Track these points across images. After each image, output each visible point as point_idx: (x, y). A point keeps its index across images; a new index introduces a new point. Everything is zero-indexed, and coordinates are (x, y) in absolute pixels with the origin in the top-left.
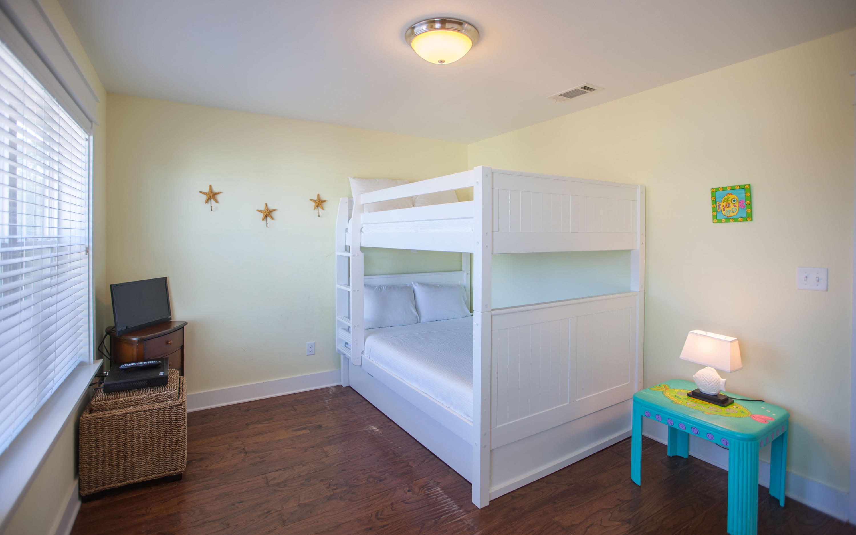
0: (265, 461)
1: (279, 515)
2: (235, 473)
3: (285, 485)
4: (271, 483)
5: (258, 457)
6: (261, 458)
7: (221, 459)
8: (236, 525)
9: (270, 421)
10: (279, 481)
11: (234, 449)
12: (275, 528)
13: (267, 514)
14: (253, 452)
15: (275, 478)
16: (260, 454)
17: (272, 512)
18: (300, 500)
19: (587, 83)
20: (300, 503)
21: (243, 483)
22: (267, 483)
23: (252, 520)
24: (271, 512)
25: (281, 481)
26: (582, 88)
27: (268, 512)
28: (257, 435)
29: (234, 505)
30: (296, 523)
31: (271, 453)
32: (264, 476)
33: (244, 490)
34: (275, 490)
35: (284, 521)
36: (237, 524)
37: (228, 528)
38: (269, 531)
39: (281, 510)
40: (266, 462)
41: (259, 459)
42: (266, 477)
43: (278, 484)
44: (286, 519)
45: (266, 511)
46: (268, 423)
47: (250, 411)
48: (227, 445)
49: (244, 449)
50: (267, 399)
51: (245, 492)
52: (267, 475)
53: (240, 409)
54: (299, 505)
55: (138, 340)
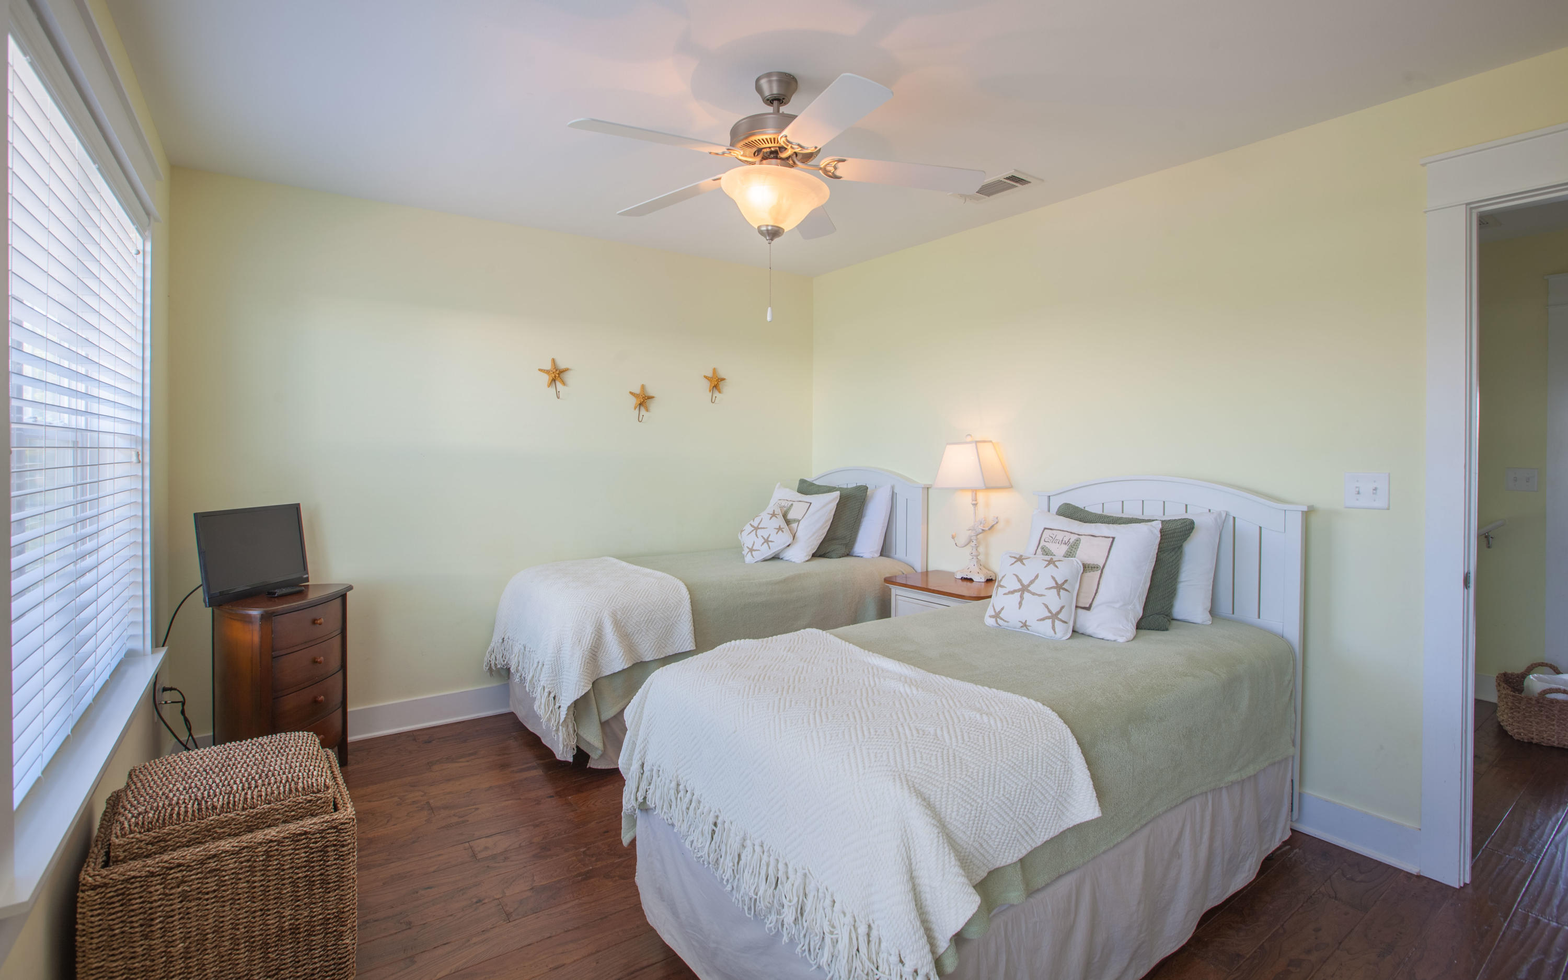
0: (468, 821)
1: (499, 905)
2: (414, 842)
3: (506, 859)
4: (480, 856)
5: (454, 815)
6: (460, 817)
7: (388, 822)
8: (424, 924)
9: (473, 757)
10: (495, 853)
11: (410, 805)
12: (493, 925)
13: (478, 904)
14: (446, 807)
15: (486, 848)
16: (457, 811)
17: (486, 901)
18: (535, 881)
19: (1015, 170)
20: (534, 885)
21: (430, 858)
22: (474, 855)
23: (451, 915)
24: (483, 902)
25: (499, 852)
26: (1007, 178)
27: (479, 901)
28: (449, 780)
29: (417, 892)
30: (529, 917)
31: (477, 809)
32: (467, 845)
33: (432, 869)
34: (488, 867)
35: (508, 915)
36: (425, 922)
37: (410, 928)
38: (483, 931)
39: (502, 897)
40: (468, 823)
41: (455, 820)
42: (471, 847)
43: (494, 857)
44: (512, 910)
45: (474, 900)
46: (468, 761)
47: (434, 742)
48: (396, 799)
49: (428, 803)
50: (463, 722)
51: (434, 872)
52: (472, 843)
53: (415, 740)
54: (531, 889)
55: (262, 615)
